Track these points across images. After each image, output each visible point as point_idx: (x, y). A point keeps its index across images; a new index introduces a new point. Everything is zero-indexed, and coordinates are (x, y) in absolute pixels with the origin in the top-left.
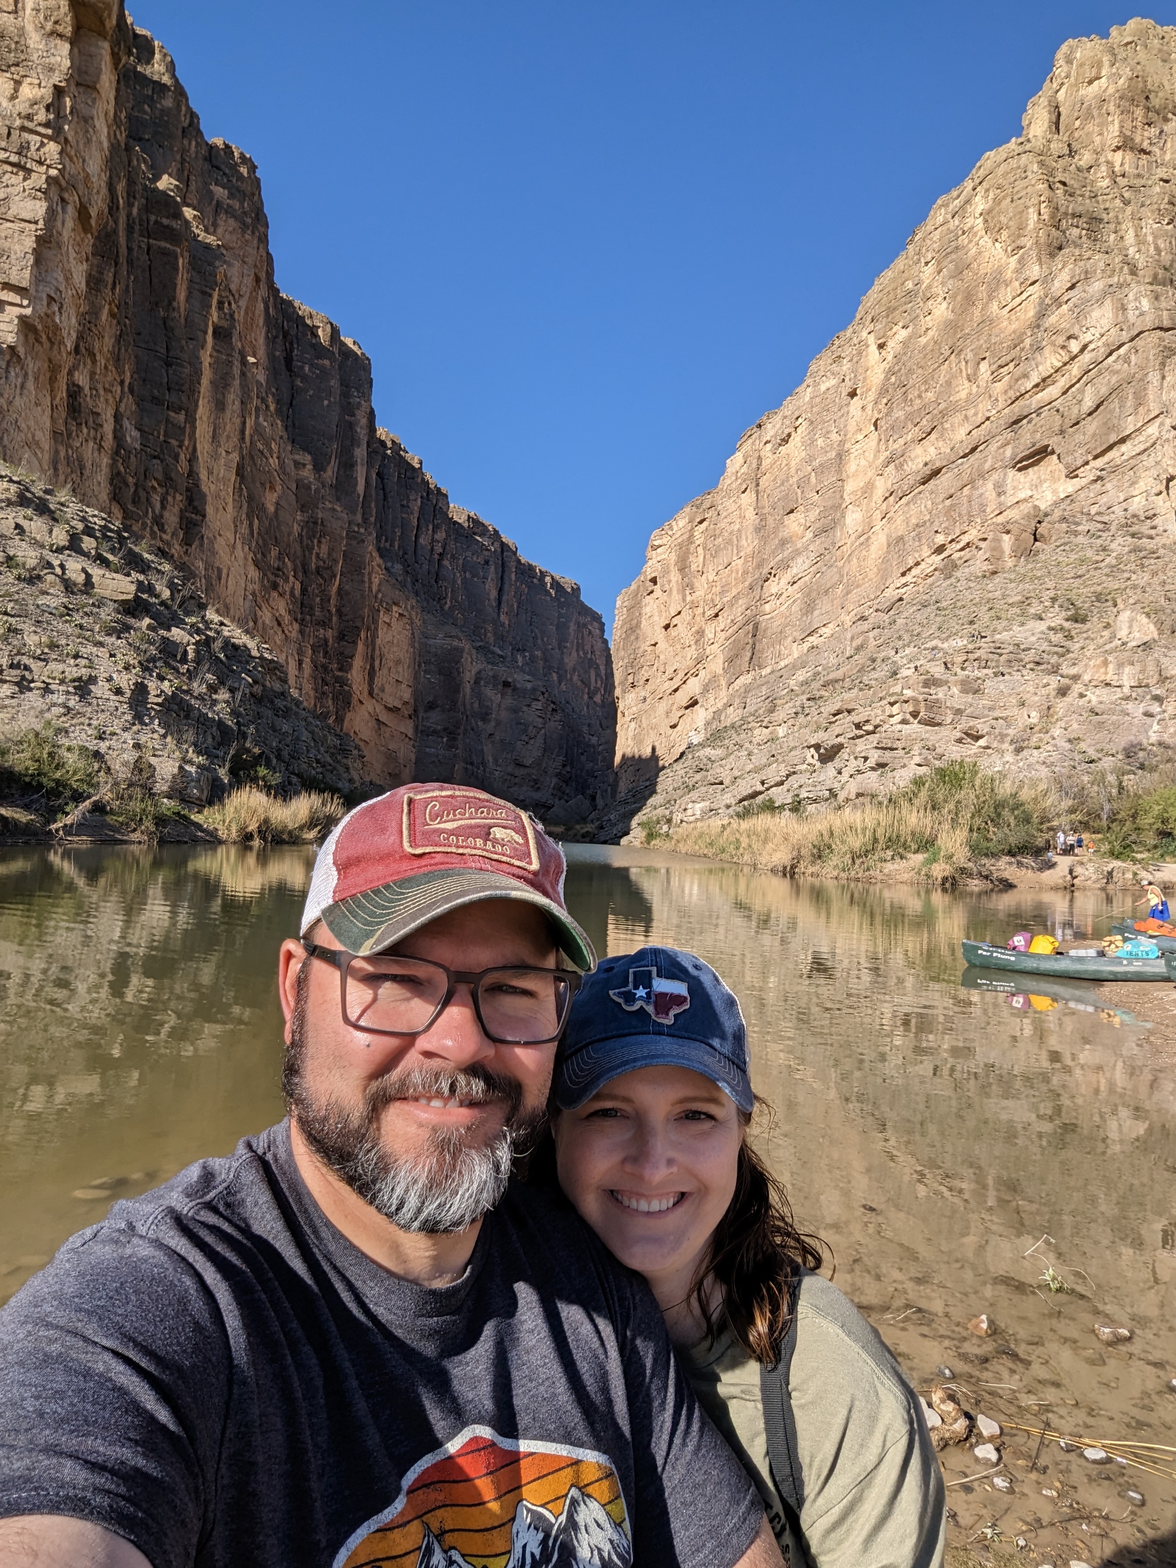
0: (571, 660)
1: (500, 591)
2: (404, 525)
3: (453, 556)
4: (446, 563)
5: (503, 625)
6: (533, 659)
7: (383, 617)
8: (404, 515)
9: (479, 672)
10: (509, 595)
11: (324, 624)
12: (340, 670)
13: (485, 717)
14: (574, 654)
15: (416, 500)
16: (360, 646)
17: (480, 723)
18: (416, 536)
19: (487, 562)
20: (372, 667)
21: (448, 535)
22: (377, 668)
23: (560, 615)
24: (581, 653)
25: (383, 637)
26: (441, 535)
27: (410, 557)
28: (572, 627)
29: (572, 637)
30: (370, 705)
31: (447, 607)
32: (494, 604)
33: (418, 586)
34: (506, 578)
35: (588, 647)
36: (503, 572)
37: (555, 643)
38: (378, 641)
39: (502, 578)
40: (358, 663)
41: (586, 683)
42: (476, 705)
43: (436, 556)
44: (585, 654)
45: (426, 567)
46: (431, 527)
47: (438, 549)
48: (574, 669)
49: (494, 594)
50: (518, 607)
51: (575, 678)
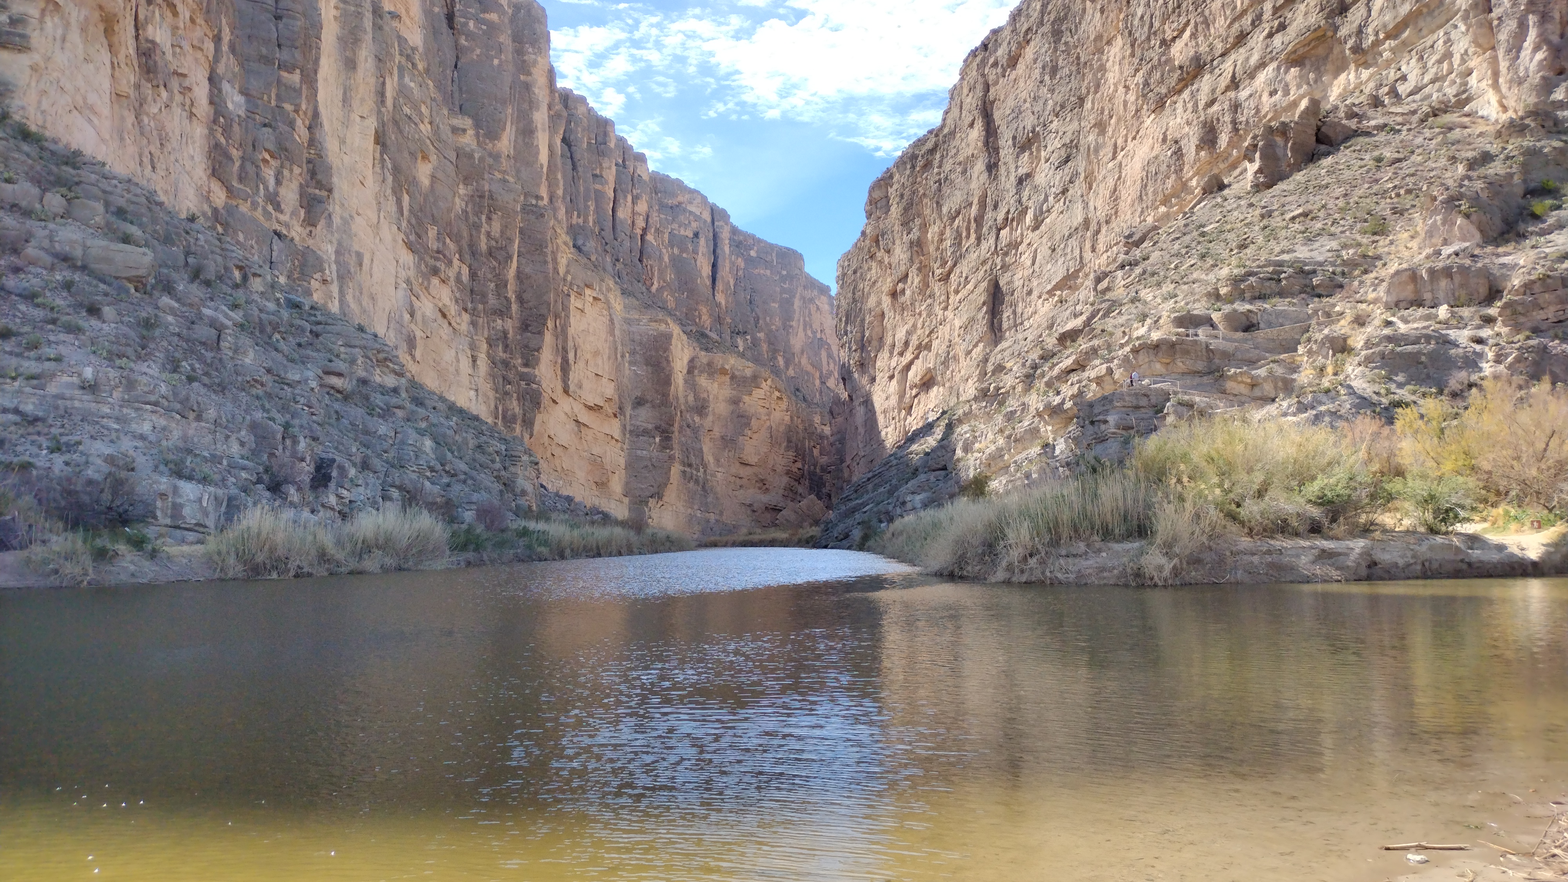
0: (798, 341)
1: (714, 266)
2: (599, 196)
3: (657, 230)
4: (650, 237)
5: (718, 305)
6: (755, 343)
7: (574, 302)
8: (598, 187)
9: (692, 361)
10: (725, 272)
11: (502, 312)
12: (526, 365)
13: (701, 409)
14: (801, 334)
15: (610, 168)
16: (548, 338)
17: (697, 419)
18: (614, 210)
19: (696, 235)
20: (565, 361)
21: (650, 207)
22: (571, 361)
23: (784, 290)
24: (809, 333)
25: (576, 325)
26: (642, 207)
27: (608, 234)
28: (797, 303)
29: (796, 316)
30: (565, 404)
31: (654, 288)
32: (708, 282)
33: (619, 266)
34: (719, 251)
35: (816, 326)
36: (715, 245)
37: (778, 322)
38: (571, 331)
39: (714, 251)
40: (547, 356)
41: (817, 366)
42: (691, 398)
43: (639, 232)
44: (814, 333)
45: (627, 243)
46: (629, 198)
47: (640, 223)
48: (802, 353)
49: (706, 271)
50: (735, 285)
51: (804, 361)
